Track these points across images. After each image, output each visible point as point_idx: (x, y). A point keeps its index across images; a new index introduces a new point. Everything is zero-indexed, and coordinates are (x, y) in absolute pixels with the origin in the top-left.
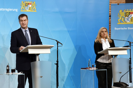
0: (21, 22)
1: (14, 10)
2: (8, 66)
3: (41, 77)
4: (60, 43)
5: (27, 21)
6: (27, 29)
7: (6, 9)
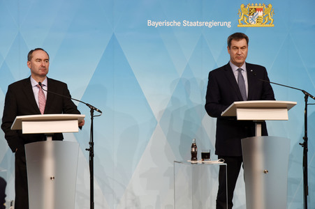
0: (235, 52)
1: (223, 24)
2: (194, 146)
3: (265, 172)
4: (312, 97)
5: (245, 50)
6: (244, 67)
7: (206, 23)
